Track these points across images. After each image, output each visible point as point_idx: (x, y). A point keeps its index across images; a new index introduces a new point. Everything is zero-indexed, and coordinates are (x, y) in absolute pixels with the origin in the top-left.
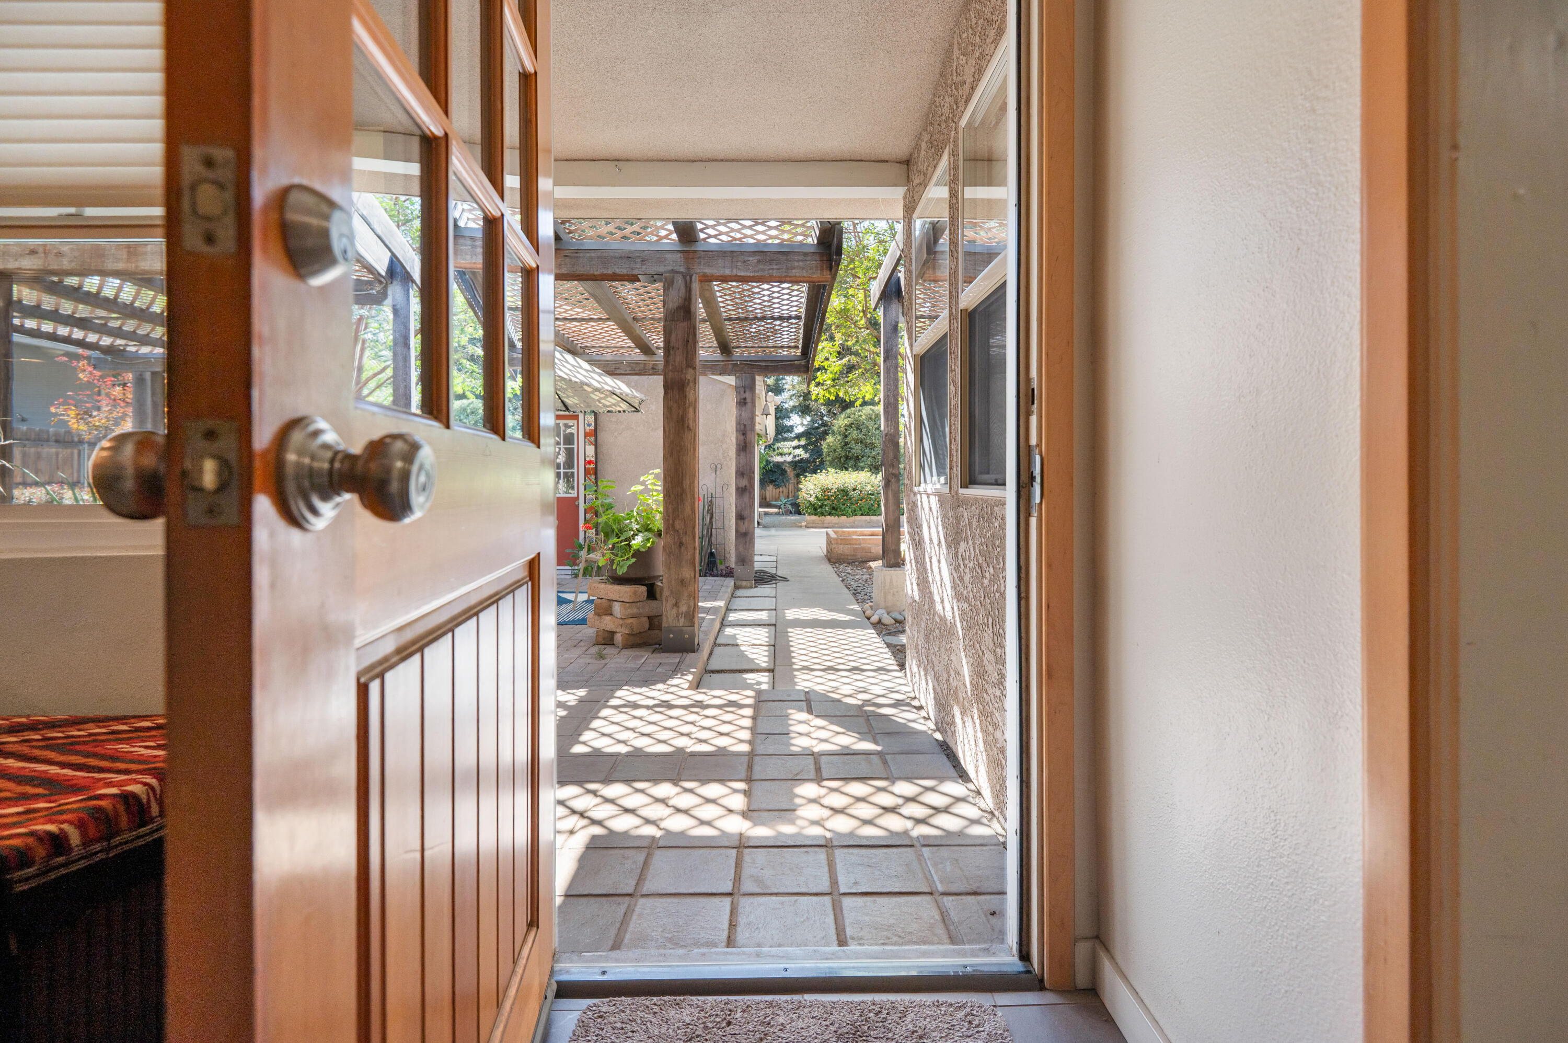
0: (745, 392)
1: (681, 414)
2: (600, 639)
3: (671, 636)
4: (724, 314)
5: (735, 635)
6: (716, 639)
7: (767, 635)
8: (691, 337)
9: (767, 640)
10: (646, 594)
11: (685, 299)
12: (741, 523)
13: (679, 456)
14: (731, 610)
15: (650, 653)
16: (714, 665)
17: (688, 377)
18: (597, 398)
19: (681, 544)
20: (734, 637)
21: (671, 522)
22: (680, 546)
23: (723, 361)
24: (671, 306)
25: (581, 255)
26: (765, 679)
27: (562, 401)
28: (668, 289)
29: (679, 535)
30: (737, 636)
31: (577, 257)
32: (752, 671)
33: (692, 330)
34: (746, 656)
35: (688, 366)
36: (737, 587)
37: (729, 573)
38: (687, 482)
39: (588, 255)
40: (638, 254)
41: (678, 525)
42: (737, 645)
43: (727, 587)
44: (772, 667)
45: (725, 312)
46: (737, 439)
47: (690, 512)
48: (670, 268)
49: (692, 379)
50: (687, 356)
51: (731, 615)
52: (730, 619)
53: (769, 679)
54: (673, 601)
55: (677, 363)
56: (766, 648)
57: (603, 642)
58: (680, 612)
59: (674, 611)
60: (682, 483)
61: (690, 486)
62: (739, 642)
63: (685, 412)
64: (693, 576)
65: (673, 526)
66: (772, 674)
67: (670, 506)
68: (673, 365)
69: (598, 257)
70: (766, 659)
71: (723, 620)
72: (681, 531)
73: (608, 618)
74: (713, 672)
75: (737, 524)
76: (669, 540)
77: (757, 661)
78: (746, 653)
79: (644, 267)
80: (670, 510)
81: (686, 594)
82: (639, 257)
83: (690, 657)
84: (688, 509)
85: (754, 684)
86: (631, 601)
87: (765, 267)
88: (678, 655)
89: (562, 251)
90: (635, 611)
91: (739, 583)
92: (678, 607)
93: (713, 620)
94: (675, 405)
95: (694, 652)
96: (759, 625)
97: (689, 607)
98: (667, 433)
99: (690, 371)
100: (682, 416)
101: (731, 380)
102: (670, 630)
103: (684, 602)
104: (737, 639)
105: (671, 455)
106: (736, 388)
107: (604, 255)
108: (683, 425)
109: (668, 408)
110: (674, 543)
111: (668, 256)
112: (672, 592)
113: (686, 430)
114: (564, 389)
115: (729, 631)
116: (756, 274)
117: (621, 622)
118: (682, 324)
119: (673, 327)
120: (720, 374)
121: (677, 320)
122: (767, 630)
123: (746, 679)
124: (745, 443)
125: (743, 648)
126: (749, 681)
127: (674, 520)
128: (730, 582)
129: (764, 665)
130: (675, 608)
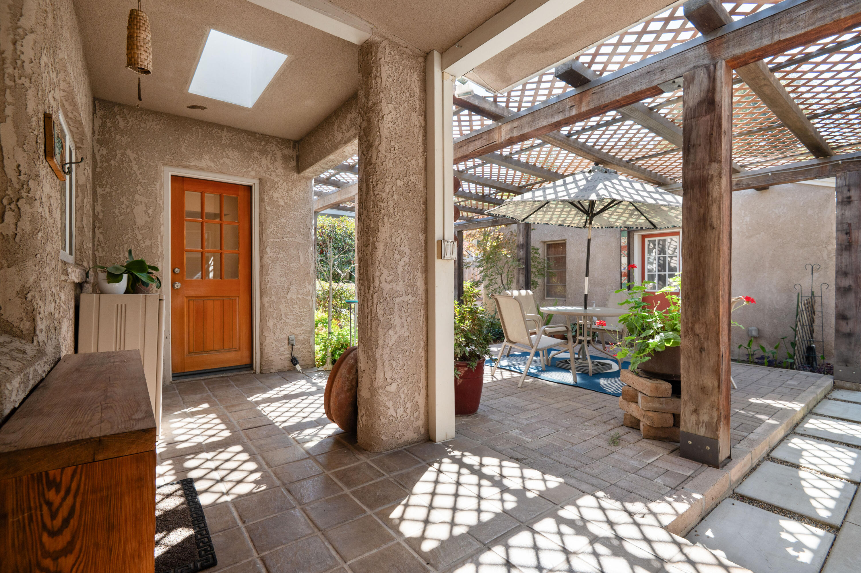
0: (849, 190)
1: (702, 212)
2: (628, 422)
3: (690, 442)
4: (805, 112)
5: (803, 450)
6: (773, 449)
7: (852, 463)
8: (715, 128)
9: (849, 470)
10: (670, 391)
11: (708, 91)
12: (843, 323)
13: (699, 258)
14: (816, 414)
15: (667, 452)
16: (747, 489)
17: (711, 172)
18: (674, 215)
19: (702, 350)
20: (799, 453)
21: (690, 325)
22: (701, 352)
23: (819, 164)
24: (690, 105)
25: (606, 87)
26: (813, 542)
27: (650, 222)
28: (688, 87)
29: (699, 340)
30: (804, 453)
31: (602, 91)
32: (800, 517)
33: (716, 122)
34: (802, 487)
35: (711, 161)
36: (835, 387)
37: (829, 371)
38: (710, 284)
39: (612, 85)
40: (657, 65)
41: (698, 328)
42: (798, 467)
43: (819, 387)
44: (837, 522)
45: (806, 109)
46: (837, 239)
47: (713, 317)
48: (692, 66)
49: (716, 174)
50: (710, 151)
51: (811, 421)
52: (807, 426)
53: (820, 545)
54: (693, 407)
55: (698, 160)
56: (840, 485)
57: (630, 425)
58: (701, 420)
59: (694, 418)
60: (703, 285)
61: (713, 289)
62: (802, 462)
63: (708, 209)
64: (716, 384)
65: (692, 329)
66: (832, 536)
67: (689, 309)
68: (693, 164)
69: (620, 84)
70: (831, 504)
71: (797, 424)
72: (702, 336)
73: (633, 405)
74: (743, 498)
75: (837, 323)
76: (688, 344)
77: (814, 503)
78: (803, 483)
79: (664, 75)
80: (689, 313)
81: (708, 404)
82: (658, 68)
83: (709, 472)
84: (710, 313)
85: (790, 544)
86: (653, 395)
87: (827, 13)
88: (695, 465)
89: (591, 90)
90: (657, 405)
91: (840, 383)
92: (698, 415)
93: (774, 426)
94: (695, 205)
95: (717, 467)
96: (848, 445)
97: (712, 417)
98: (686, 234)
99: (715, 165)
100: (704, 215)
101: (831, 182)
102: (689, 436)
103: (704, 411)
104: (801, 456)
105: (691, 256)
106: (837, 188)
107: (625, 79)
108: (704, 224)
109: (687, 208)
110: (694, 347)
111: (690, 54)
112: (691, 398)
113: (709, 228)
114: (648, 211)
115: (796, 442)
116: (810, 28)
117: (644, 413)
118: (704, 119)
119: (694, 124)
120: (816, 178)
121: (698, 116)
122: (855, 455)
123: (782, 529)
124: (849, 242)
125: (802, 474)
126: (784, 536)
127: (693, 324)
128: (827, 381)
129: (824, 514)
130: (694, 414)
